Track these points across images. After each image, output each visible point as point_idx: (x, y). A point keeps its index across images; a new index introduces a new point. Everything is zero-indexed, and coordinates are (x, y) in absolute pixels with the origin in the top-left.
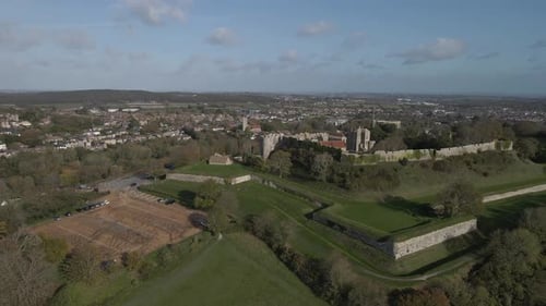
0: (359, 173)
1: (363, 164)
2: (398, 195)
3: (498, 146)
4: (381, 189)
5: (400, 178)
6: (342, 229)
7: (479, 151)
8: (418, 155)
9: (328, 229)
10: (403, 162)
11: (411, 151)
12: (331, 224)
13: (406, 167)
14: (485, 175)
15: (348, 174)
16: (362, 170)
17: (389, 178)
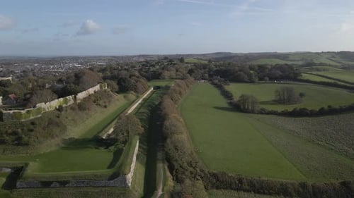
0: (32, 127)
1: (32, 118)
2: (70, 137)
3: (101, 87)
4: (57, 136)
5: (64, 123)
6: (63, 183)
7: (95, 92)
8: (66, 102)
9: (46, 190)
10: (60, 109)
11: (61, 99)
12: (46, 184)
13: (63, 113)
14: (105, 107)
15: (19, 130)
16: (33, 123)
17: (57, 125)
